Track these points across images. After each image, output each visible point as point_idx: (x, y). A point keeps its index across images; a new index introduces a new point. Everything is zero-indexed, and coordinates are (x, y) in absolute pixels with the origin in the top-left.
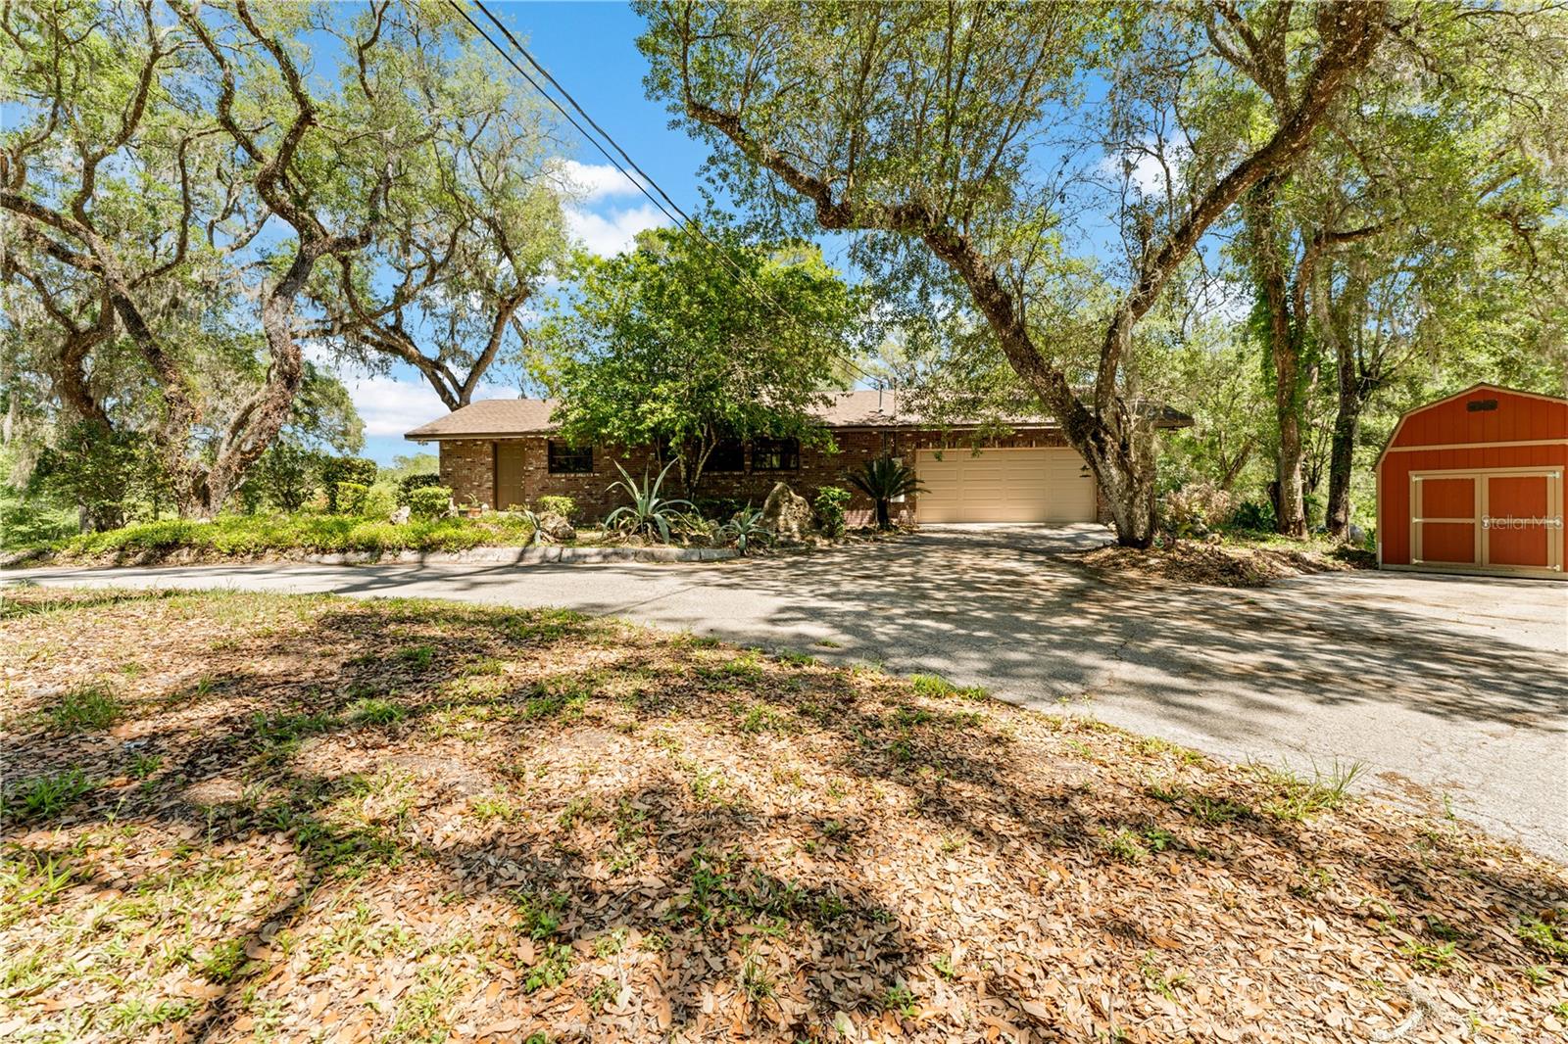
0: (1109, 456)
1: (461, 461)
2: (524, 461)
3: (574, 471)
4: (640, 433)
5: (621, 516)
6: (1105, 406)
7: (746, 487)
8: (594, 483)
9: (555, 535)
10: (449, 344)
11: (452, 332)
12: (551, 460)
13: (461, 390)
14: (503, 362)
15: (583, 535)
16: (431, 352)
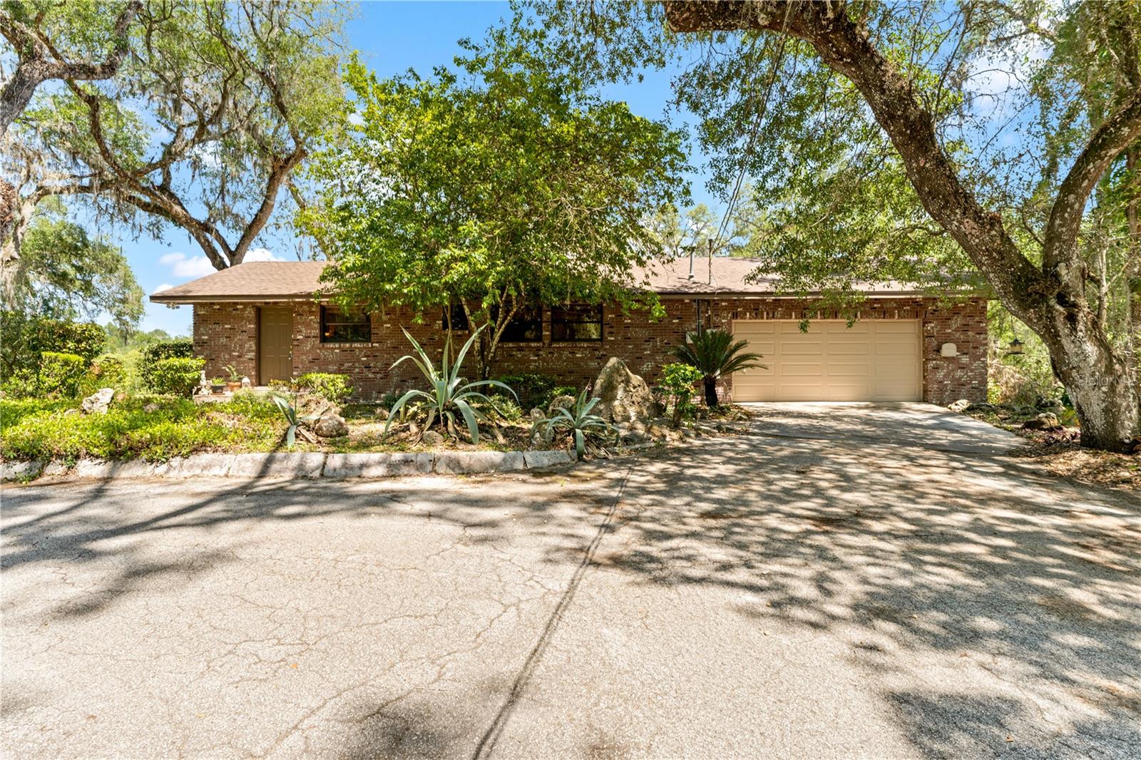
0: (1081, 326)
1: (218, 328)
2: (291, 328)
3: (352, 341)
4: (436, 292)
5: (411, 402)
6: (1068, 260)
7: (544, 360)
8: (372, 355)
9: (318, 432)
10: (219, 205)
11: (222, 192)
12: (324, 328)
13: (232, 255)
14: (278, 227)
15: (359, 428)
16: (200, 213)
